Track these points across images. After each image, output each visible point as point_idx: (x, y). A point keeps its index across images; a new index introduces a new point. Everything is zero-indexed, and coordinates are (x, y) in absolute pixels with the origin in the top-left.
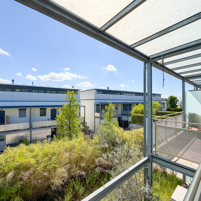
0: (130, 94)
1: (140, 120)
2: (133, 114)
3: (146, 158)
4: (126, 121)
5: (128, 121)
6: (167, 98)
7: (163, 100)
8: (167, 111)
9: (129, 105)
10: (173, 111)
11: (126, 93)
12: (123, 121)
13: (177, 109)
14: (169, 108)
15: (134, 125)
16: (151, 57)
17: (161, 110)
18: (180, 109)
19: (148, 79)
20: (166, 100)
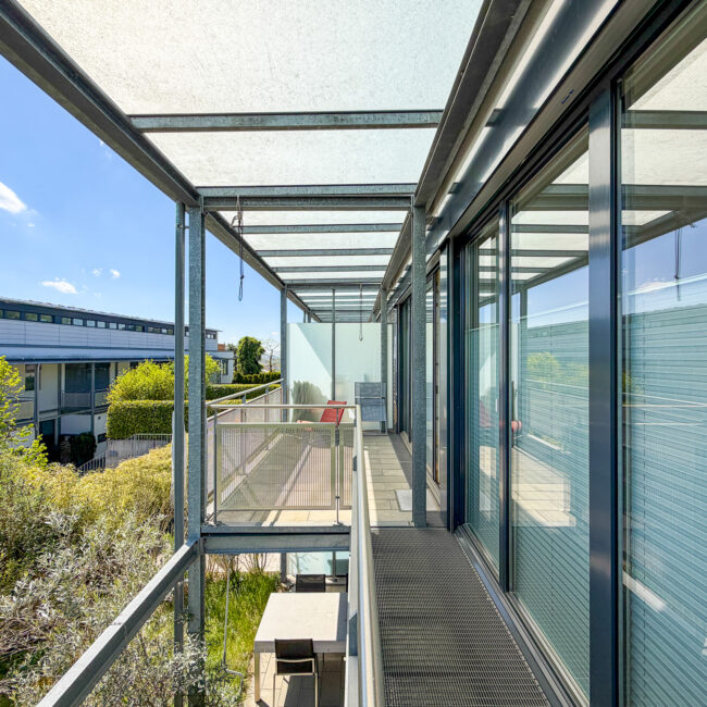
0: (102, 324)
1: (144, 423)
2: (117, 403)
3: (185, 549)
4: (84, 434)
5: (91, 435)
6: (236, 344)
7: (223, 350)
8: (234, 382)
9: (97, 365)
10: (250, 382)
11: (85, 320)
12: (66, 439)
13: (262, 376)
14: (242, 374)
15: (119, 446)
16: (204, 193)
17: (219, 382)
18: (268, 376)
19: (191, 268)
20: (232, 349)
